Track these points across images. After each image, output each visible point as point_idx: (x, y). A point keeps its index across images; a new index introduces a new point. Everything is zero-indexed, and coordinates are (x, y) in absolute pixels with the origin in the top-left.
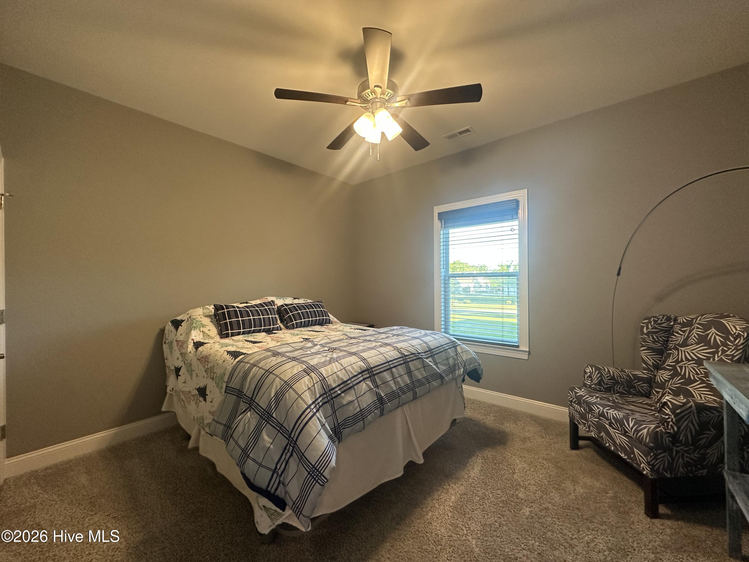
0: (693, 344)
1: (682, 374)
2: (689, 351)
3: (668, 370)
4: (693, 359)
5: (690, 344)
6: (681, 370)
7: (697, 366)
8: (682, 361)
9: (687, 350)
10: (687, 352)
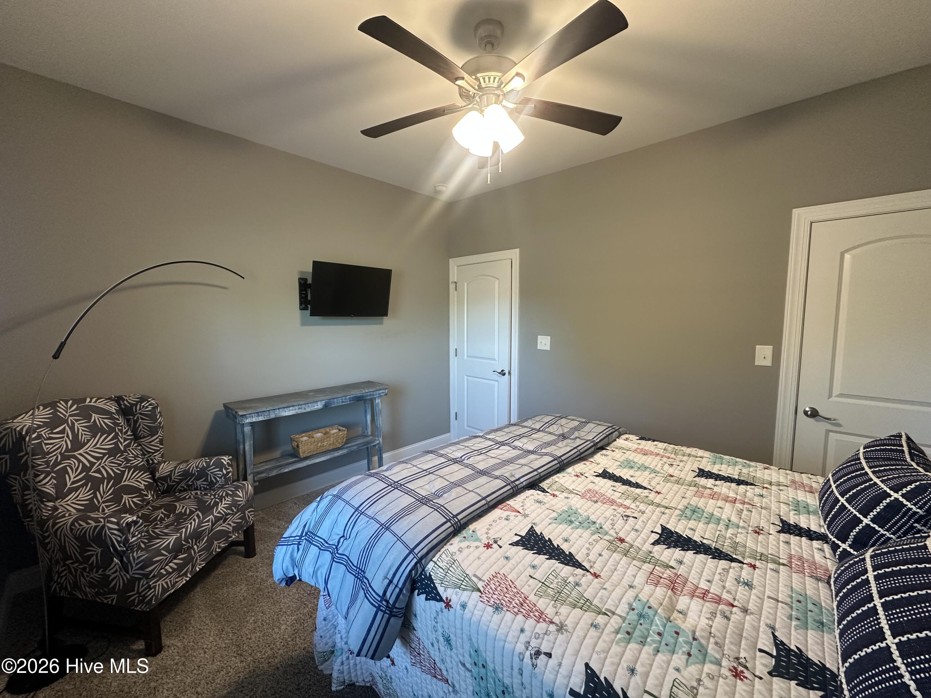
0: (90, 440)
1: (106, 476)
2: (92, 449)
3: (82, 486)
4: (104, 455)
5: (86, 441)
6: (101, 473)
7: (113, 458)
8: (92, 464)
9: (89, 449)
10: (90, 451)
